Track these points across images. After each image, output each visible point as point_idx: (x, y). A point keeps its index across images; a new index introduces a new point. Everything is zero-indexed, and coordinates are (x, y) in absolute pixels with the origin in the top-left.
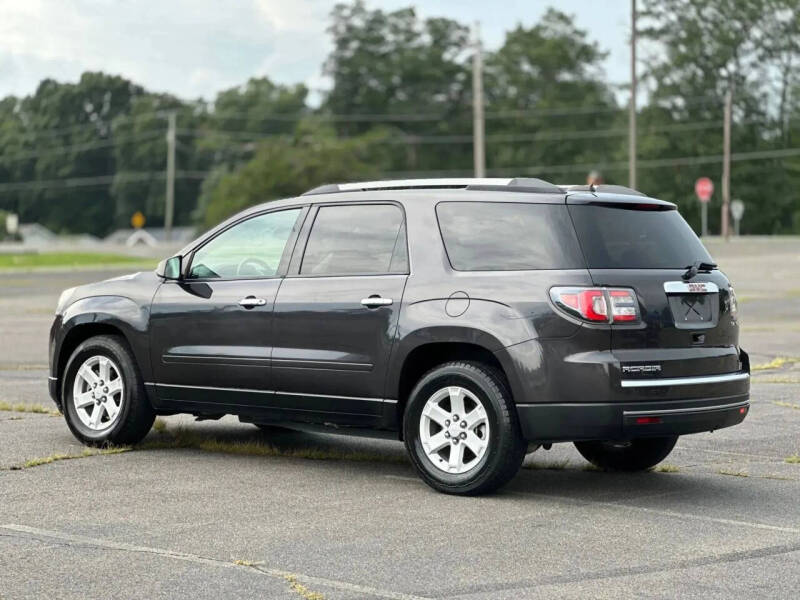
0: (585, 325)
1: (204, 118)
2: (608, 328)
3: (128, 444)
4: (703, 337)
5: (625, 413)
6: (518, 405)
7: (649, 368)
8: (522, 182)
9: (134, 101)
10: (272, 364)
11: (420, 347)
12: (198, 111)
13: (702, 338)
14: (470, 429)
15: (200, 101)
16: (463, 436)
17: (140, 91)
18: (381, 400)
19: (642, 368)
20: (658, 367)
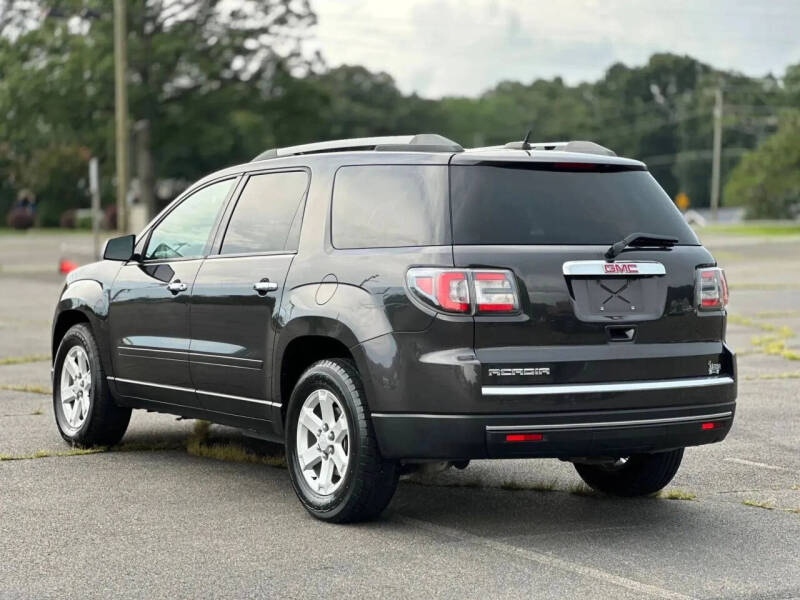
0: (440, 317)
1: (772, 94)
2: (470, 319)
3: (99, 444)
4: (632, 331)
5: (488, 428)
6: (373, 415)
7: (530, 372)
8: (423, 139)
9: (701, 79)
10: (189, 358)
11: (294, 340)
12: (767, 87)
13: (631, 333)
14: (337, 441)
15: (770, 77)
16: (330, 449)
17: (706, 69)
18: (270, 403)
19: (519, 371)
20: (546, 370)
